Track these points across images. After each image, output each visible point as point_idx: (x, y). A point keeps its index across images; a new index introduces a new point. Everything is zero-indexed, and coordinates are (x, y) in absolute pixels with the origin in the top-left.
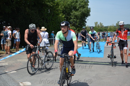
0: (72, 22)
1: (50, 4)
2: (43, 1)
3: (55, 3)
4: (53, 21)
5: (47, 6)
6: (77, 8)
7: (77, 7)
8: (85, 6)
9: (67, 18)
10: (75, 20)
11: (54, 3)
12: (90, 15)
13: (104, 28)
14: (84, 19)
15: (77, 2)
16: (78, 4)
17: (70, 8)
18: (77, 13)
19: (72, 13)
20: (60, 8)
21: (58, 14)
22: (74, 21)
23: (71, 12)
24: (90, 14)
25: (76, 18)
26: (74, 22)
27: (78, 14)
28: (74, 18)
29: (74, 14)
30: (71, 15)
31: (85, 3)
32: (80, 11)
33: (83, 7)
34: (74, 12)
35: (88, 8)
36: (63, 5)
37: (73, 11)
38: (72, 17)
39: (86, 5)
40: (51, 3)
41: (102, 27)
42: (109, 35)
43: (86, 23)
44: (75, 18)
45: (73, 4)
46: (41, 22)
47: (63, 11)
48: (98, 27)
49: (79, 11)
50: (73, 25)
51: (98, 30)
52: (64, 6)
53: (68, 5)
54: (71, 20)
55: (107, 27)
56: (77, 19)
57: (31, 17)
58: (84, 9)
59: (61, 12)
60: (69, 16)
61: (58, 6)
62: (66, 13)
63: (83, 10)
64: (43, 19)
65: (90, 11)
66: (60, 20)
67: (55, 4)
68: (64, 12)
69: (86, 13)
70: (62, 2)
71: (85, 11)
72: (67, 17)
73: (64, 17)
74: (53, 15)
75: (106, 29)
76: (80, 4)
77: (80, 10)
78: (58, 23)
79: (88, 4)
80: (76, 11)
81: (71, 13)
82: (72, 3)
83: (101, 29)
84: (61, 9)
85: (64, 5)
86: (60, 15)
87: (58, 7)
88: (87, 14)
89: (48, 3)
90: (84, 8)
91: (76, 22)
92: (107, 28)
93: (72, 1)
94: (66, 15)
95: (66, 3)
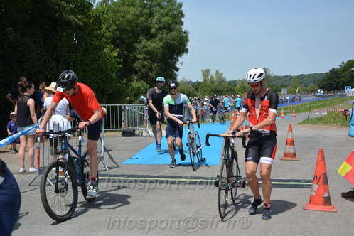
0: (140, 70)
1: (76, 20)
2: (56, 12)
3: (90, 15)
4: (86, 65)
5: (68, 23)
6: (153, 31)
7: (150, 28)
8: (173, 25)
9: (126, 58)
10: (146, 63)
11: (88, 17)
12: (186, 51)
13: (227, 86)
14: (172, 60)
15: (151, 14)
16: (155, 20)
17: (132, 31)
18: (153, 45)
19: (138, 46)
20: (106, 30)
21: (100, 48)
22: (145, 66)
23: (137, 43)
24: (187, 47)
25: (151, 59)
26: (144, 70)
27: (155, 48)
28: (145, 59)
29: (144, 47)
30: (135, 49)
31: (174, 17)
32: (161, 40)
33: (169, 28)
34: (144, 42)
35: (181, 31)
36: (114, 22)
37: (141, 38)
38: (138, 56)
39: (176, 23)
40: (79, 17)
41: (222, 81)
42: (238, 105)
43: (177, 73)
44: (148, 57)
45: (142, 19)
46: (52, 69)
47: (114, 38)
48: (210, 84)
49: (157, 39)
50: (141, 79)
51: (212, 91)
52: (116, 25)
53: (128, 21)
54: (137, 65)
55: (234, 83)
56: (153, 61)
57: (21, 54)
58: (171, 33)
59: (109, 41)
60: (131, 53)
61: (100, 25)
62: (124, 43)
63: (168, 37)
64: (58, 61)
65: (187, 41)
66: (105, 65)
67: (91, 18)
68: (116, 42)
69: (178, 45)
70: (110, 15)
71: (174, 40)
72: (124, 55)
73: (116, 54)
74: (86, 51)
75: (232, 87)
76: (159, 22)
77: (159, 36)
78: (100, 70)
79: (182, 20)
80: (148, 40)
81: (136, 45)
82: (138, 16)
83: (219, 88)
84: (108, 34)
85: (117, 23)
86: (106, 50)
87: (100, 28)
88: (178, 47)
89: (71, 17)
90: (172, 31)
91: (151, 70)
92: (235, 85)
93: (138, 12)
94: (122, 50)
95: (123, 17)
